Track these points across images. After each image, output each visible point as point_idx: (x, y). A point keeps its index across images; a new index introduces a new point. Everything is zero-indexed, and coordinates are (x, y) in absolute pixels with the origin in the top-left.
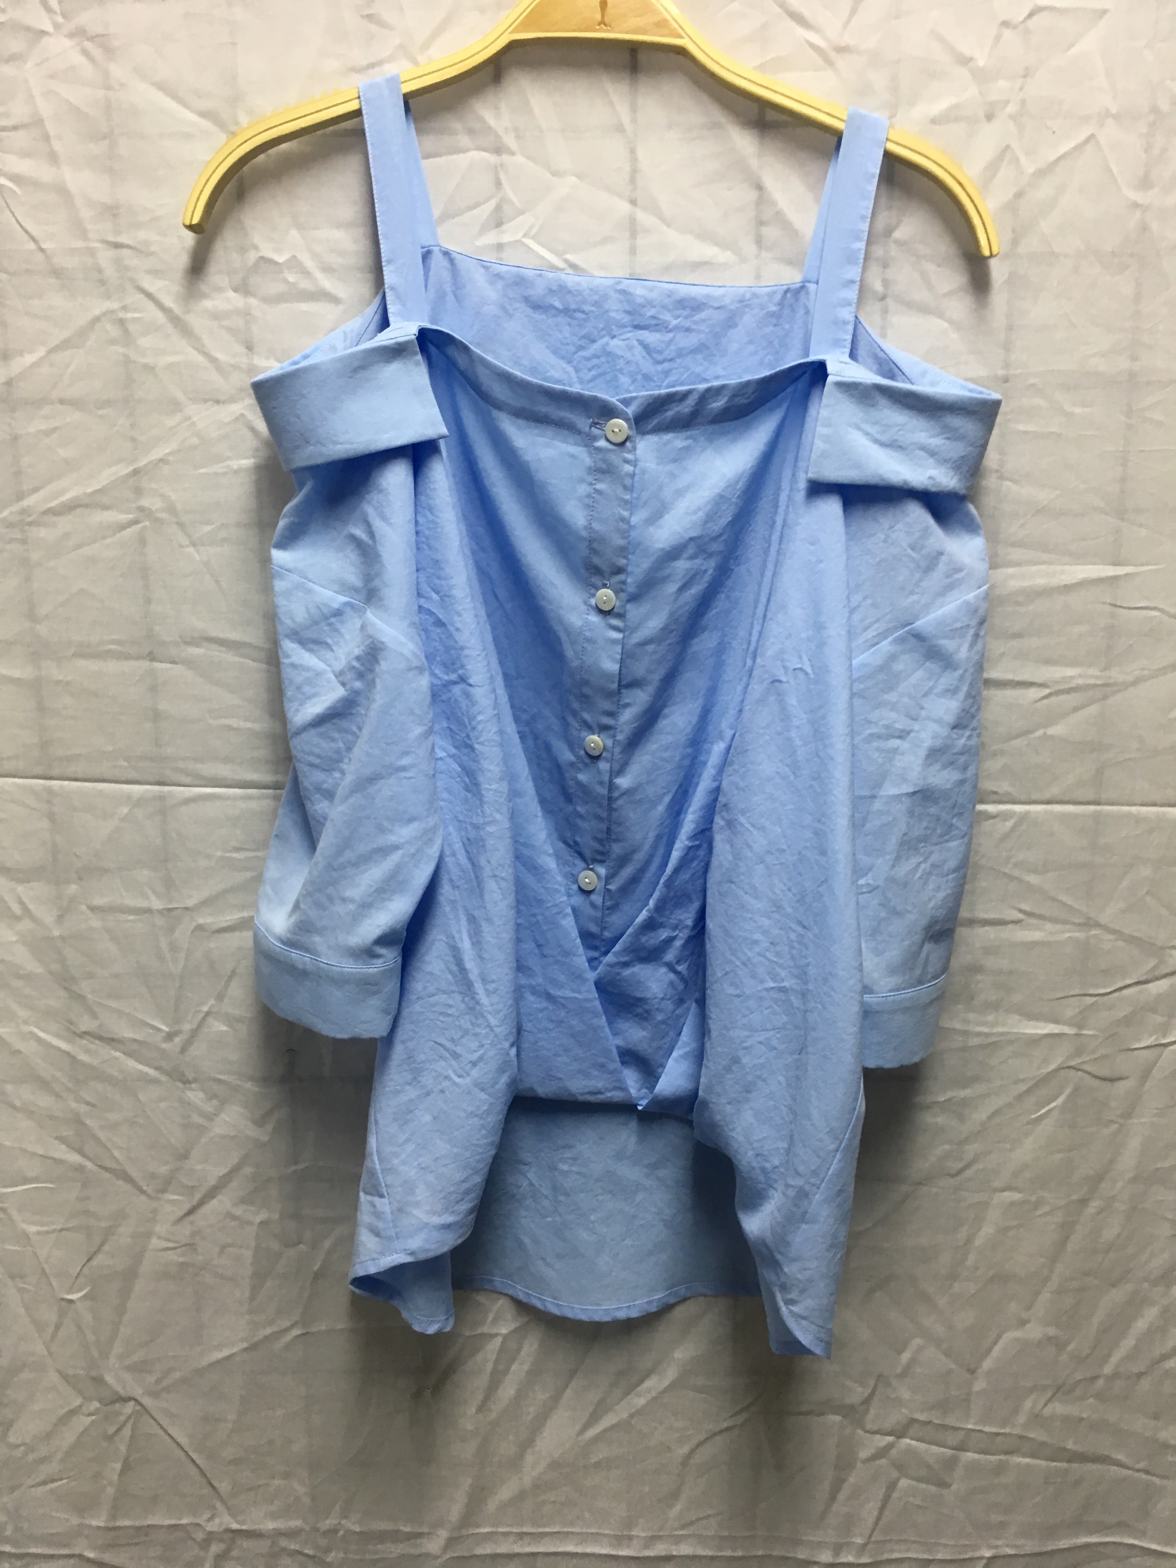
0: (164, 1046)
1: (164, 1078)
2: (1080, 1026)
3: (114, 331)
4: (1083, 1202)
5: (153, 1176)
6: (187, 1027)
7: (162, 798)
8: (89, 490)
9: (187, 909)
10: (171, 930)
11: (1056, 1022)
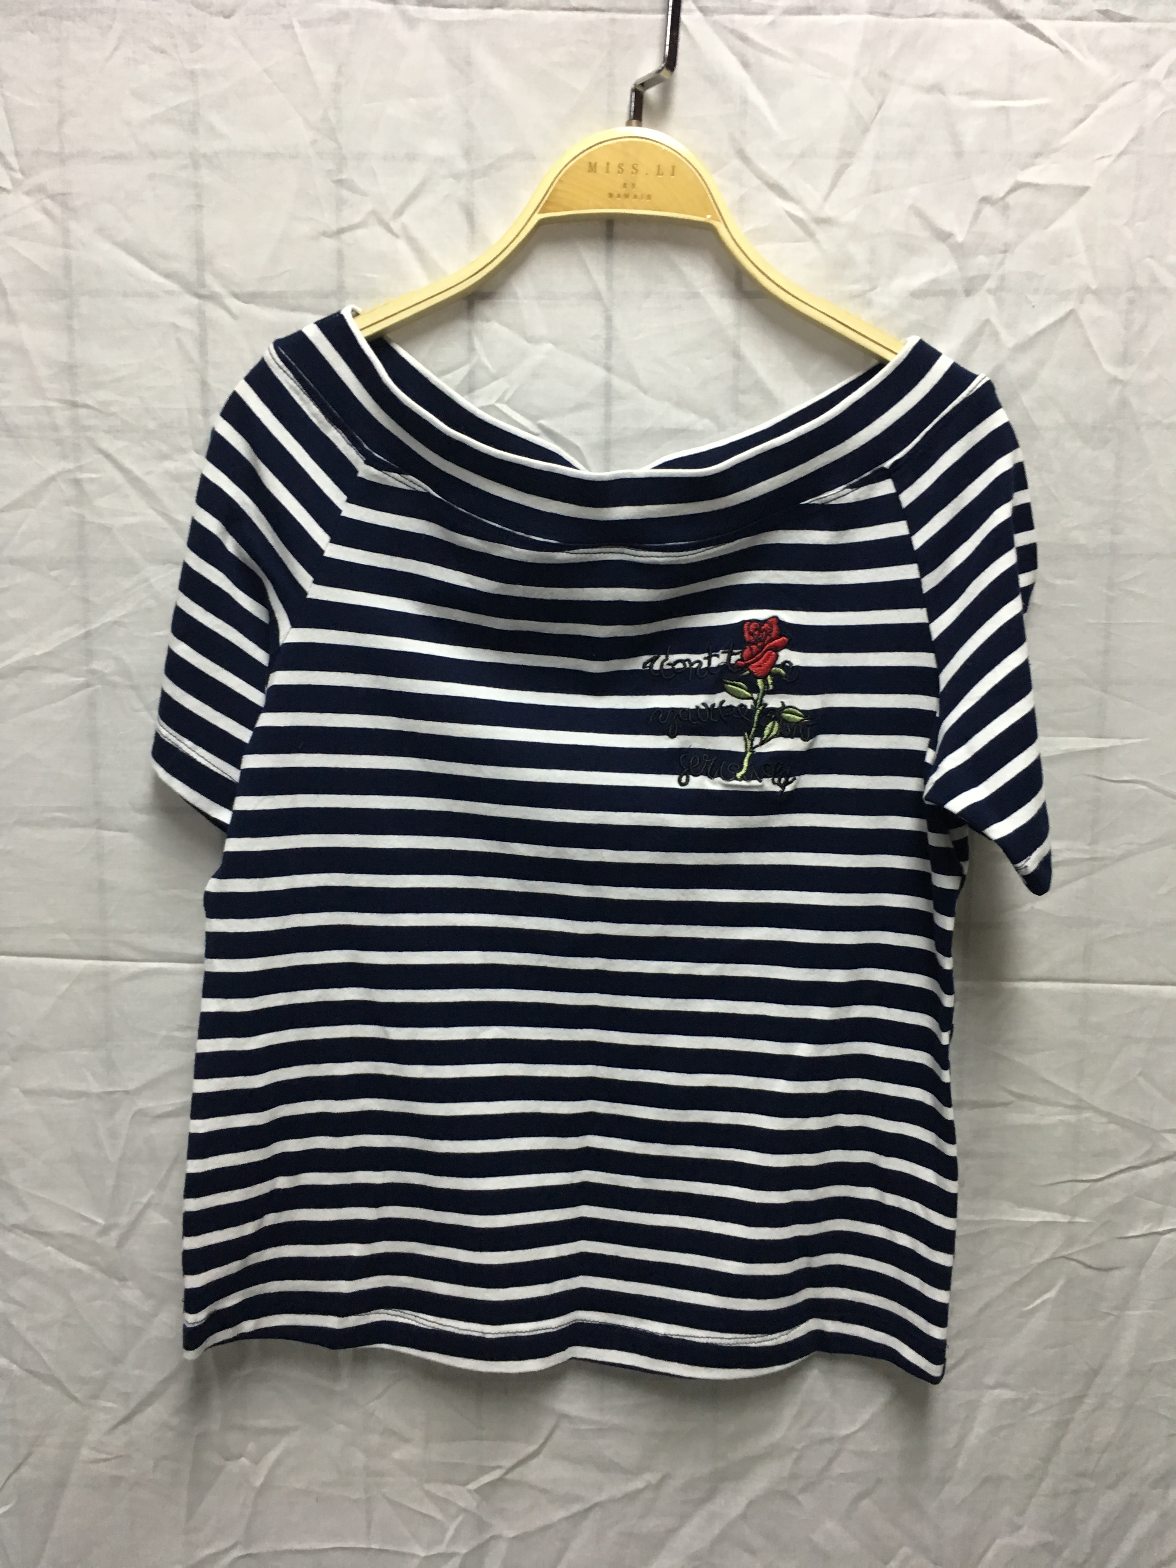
0: (99, 1241)
1: (98, 1275)
2: (1074, 1214)
3: (69, 491)
4: (1079, 1399)
5: (83, 1381)
6: (124, 1220)
7: (105, 973)
8: (38, 653)
9: (127, 1092)
10: (111, 1114)
11: (1048, 1208)
